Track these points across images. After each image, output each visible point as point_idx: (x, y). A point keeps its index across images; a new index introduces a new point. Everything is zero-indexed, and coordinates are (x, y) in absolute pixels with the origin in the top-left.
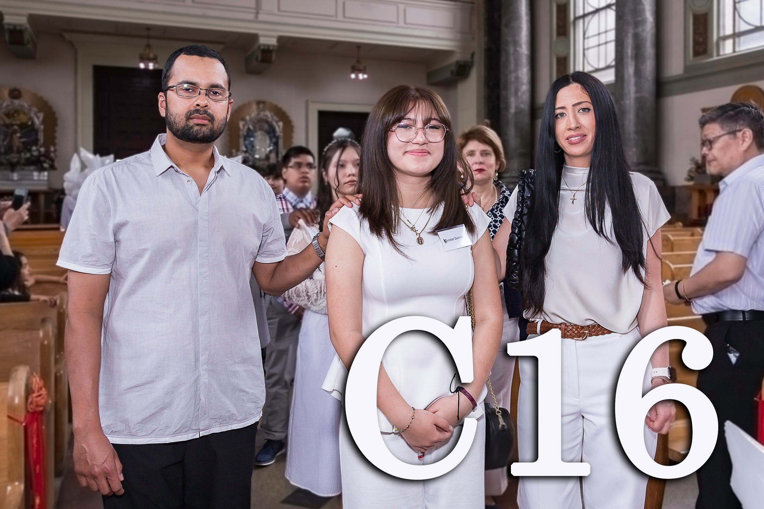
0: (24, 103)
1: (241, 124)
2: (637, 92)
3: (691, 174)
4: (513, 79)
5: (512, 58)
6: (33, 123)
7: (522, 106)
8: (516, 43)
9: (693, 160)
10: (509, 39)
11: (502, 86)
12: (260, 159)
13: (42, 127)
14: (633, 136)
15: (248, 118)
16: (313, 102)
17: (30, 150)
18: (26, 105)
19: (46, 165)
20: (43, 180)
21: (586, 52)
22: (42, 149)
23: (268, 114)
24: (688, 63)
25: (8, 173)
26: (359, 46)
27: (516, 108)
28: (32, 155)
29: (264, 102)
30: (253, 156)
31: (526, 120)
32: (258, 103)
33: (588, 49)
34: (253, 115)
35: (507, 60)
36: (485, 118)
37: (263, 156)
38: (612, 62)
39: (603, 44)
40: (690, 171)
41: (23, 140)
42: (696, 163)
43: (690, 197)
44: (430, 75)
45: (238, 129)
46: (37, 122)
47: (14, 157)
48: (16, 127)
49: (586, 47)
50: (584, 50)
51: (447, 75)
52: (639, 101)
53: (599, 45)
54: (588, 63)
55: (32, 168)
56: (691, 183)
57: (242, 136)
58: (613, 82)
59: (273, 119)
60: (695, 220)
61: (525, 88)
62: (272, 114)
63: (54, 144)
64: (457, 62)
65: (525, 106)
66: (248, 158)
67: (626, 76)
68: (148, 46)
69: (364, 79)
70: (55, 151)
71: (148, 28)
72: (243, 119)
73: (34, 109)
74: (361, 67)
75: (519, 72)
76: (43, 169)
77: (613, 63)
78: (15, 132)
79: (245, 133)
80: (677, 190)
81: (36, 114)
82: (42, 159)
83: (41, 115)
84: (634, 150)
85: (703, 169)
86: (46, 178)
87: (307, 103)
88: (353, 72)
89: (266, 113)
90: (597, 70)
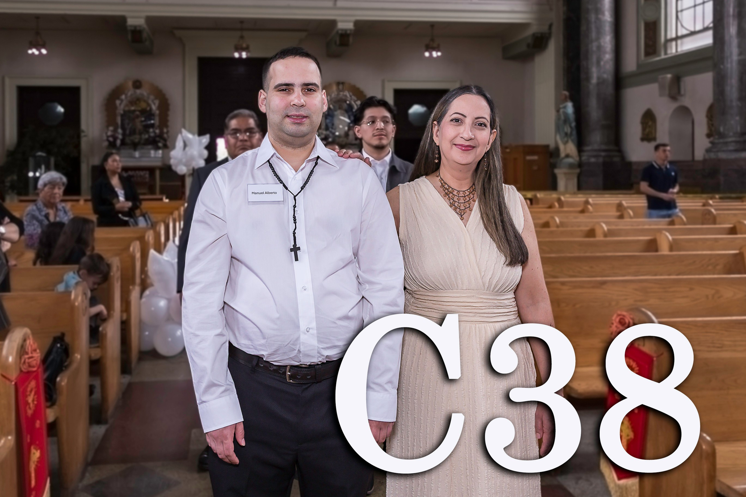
0: (143, 92)
2: (741, 54)
4: (594, 49)
5: (593, 27)
6: (151, 109)
7: (605, 76)
8: (598, 11)
10: (590, 7)
11: (582, 56)
12: (339, 136)
13: (157, 112)
14: (735, 103)
16: (389, 81)
17: (148, 132)
18: (145, 94)
19: (160, 145)
20: (158, 158)
21: (679, 14)
22: (157, 131)
23: (348, 94)
25: (131, 151)
26: (432, 25)
27: (598, 78)
28: (150, 136)
29: (343, 83)
30: (334, 134)
31: (610, 90)
32: (338, 84)
33: (682, 11)
34: (333, 95)
35: (588, 29)
36: (564, 90)
37: (343, 133)
38: (709, 24)
39: (699, 4)
41: (144, 123)
44: (505, 49)
46: (154, 107)
47: (136, 138)
48: (138, 113)
49: (679, 9)
50: (677, 12)
51: (523, 48)
53: (695, 6)
54: (682, 26)
55: (150, 147)
58: (711, 45)
59: (352, 99)
61: (608, 57)
62: (351, 94)
63: (167, 126)
64: (534, 35)
65: (608, 76)
66: (328, 135)
67: (727, 38)
68: (242, 37)
69: (438, 57)
70: (167, 132)
71: (242, 21)
73: (152, 97)
74: (435, 45)
75: (602, 41)
76: (157, 148)
77: (711, 25)
78: (138, 117)
81: (153, 101)
82: (158, 139)
83: (157, 102)
84: (738, 118)
86: (160, 156)
87: (383, 82)
88: (427, 50)
89: (345, 94)
90: (693, 33)
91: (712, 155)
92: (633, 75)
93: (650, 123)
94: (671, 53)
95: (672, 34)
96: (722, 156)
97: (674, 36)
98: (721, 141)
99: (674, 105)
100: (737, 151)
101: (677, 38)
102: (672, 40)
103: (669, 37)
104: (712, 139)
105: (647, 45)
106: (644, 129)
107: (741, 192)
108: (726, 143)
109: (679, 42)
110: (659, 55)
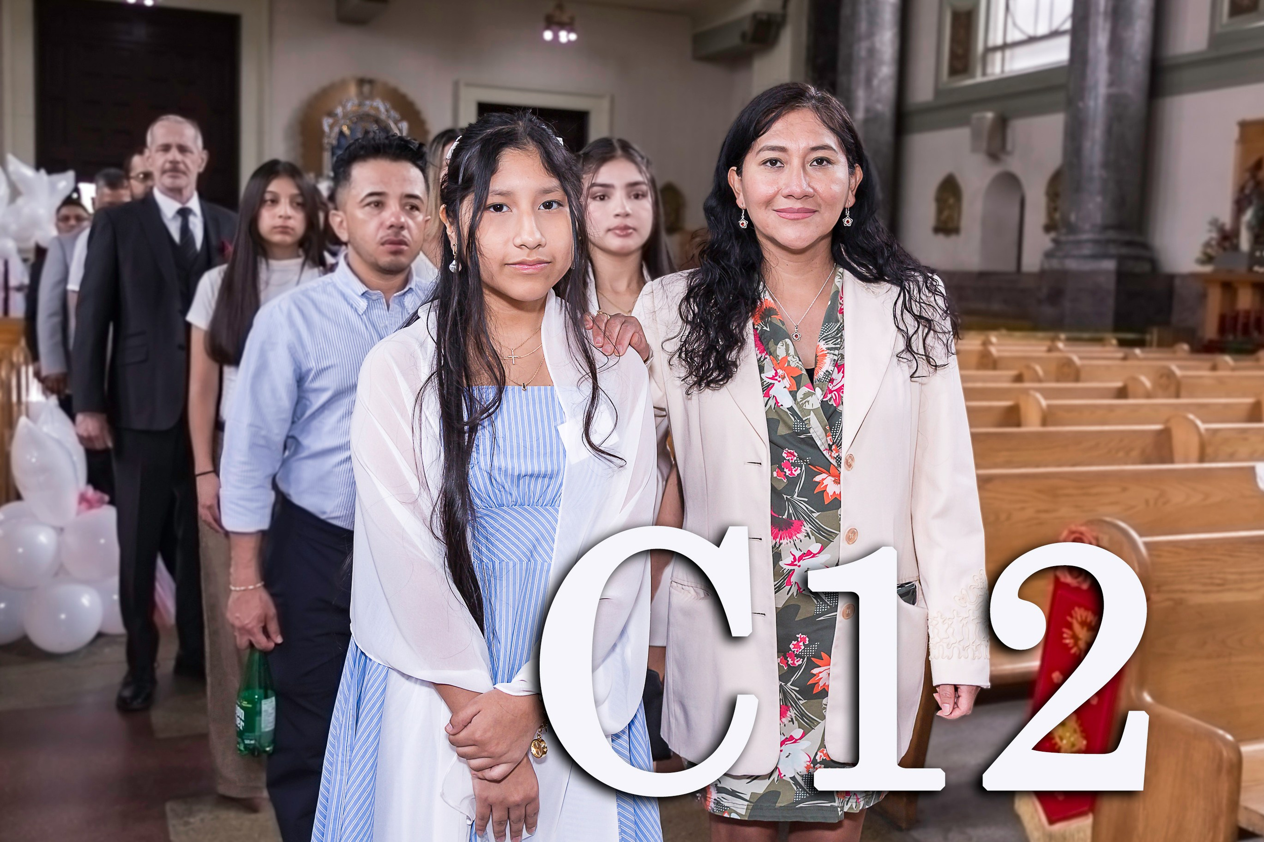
1: (326, 123)
2: (1111, 84)
3: (1209, 251)
4: (863, 53)
5: (863, 10)
7: (879, 107)
9: (1215, 223)
11: (840, 65)
14: (1097, 172)
15: (339, 111)
16: (468, 85)
23: (380, 106)
24: (1218, 29)
27: (867, 110)
29: (371, 82)
31: (886, 135)
32: (361, 82)
34: (350, 106)
35: (854, 14)
38: (1064, 23)
40: (1208, 245)
42: (1221, 229)
43: (1203, 296)
44: (698, 40)
45: (322, 132)
51: (733, 41)
52: (1115, 101)
54: (1015, 24)
56: (1208, 269)
57: (328, 147)
58: (1066, 64)
59: (389, 117)
60: (1211, 342)
61: (886, 71)
62: (388, 105)
64: (755, 16)
65: (885, 107)
67: (1091, 52)
69: (569, 42)
72: (331, 114)
74: (565, 18)
75: (877, 39)
77: (1068, 26)
79: (334, 142)
80: (1177, 282)
84: (1099, 199)
85: (1235, 241)
87: (456, 85)
88: (548, 28)
89: (375, 104)
90: (1032, 40)
91: (1055, 264)
92: (928, 109)
93: (951, 201)
94: (993, 74)
95: (997, 39)
96: (1072, 265)
97: (999, 41)
98: (1071, 238)
99: (994, 170)
100: (1094, 257)
101: (1005, 47)
102: (995, 49)
103: (991, 43)
104: (1053, 235)
105: (953, 56)
106: (940, 211)
107: (1097, 330)
108: (1079, 243)
109: (1008, 53)
110: (973, 76)
